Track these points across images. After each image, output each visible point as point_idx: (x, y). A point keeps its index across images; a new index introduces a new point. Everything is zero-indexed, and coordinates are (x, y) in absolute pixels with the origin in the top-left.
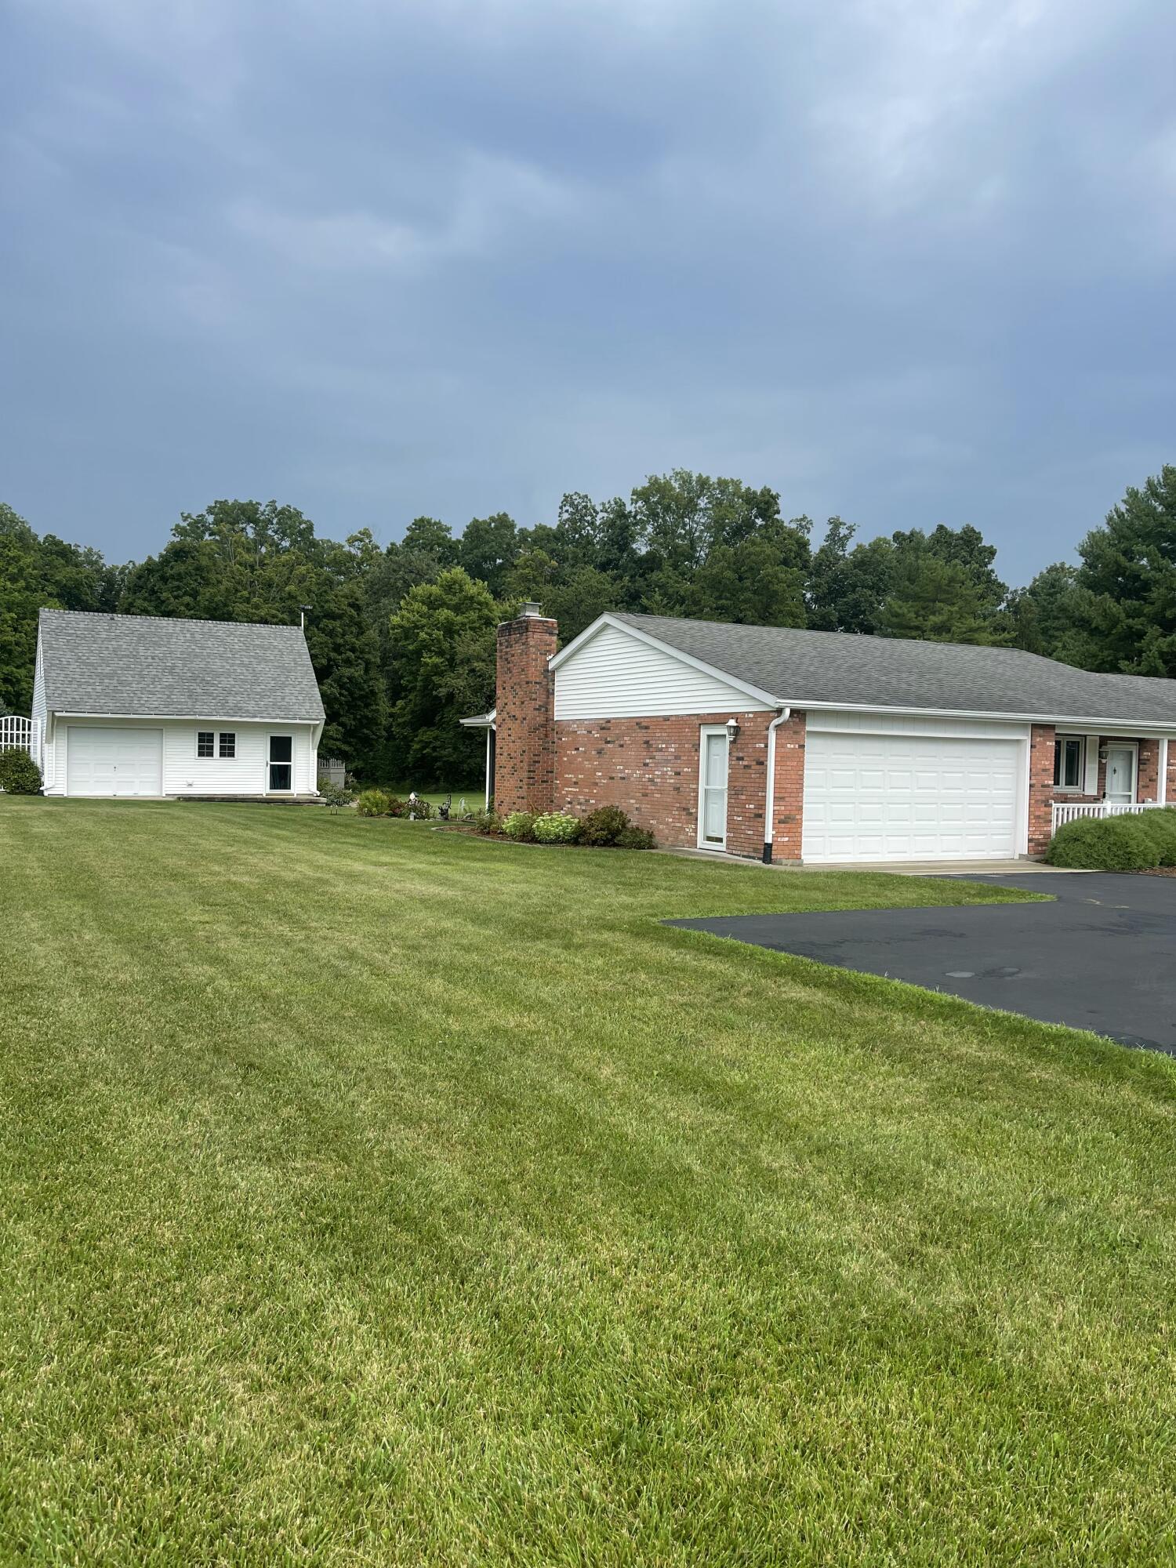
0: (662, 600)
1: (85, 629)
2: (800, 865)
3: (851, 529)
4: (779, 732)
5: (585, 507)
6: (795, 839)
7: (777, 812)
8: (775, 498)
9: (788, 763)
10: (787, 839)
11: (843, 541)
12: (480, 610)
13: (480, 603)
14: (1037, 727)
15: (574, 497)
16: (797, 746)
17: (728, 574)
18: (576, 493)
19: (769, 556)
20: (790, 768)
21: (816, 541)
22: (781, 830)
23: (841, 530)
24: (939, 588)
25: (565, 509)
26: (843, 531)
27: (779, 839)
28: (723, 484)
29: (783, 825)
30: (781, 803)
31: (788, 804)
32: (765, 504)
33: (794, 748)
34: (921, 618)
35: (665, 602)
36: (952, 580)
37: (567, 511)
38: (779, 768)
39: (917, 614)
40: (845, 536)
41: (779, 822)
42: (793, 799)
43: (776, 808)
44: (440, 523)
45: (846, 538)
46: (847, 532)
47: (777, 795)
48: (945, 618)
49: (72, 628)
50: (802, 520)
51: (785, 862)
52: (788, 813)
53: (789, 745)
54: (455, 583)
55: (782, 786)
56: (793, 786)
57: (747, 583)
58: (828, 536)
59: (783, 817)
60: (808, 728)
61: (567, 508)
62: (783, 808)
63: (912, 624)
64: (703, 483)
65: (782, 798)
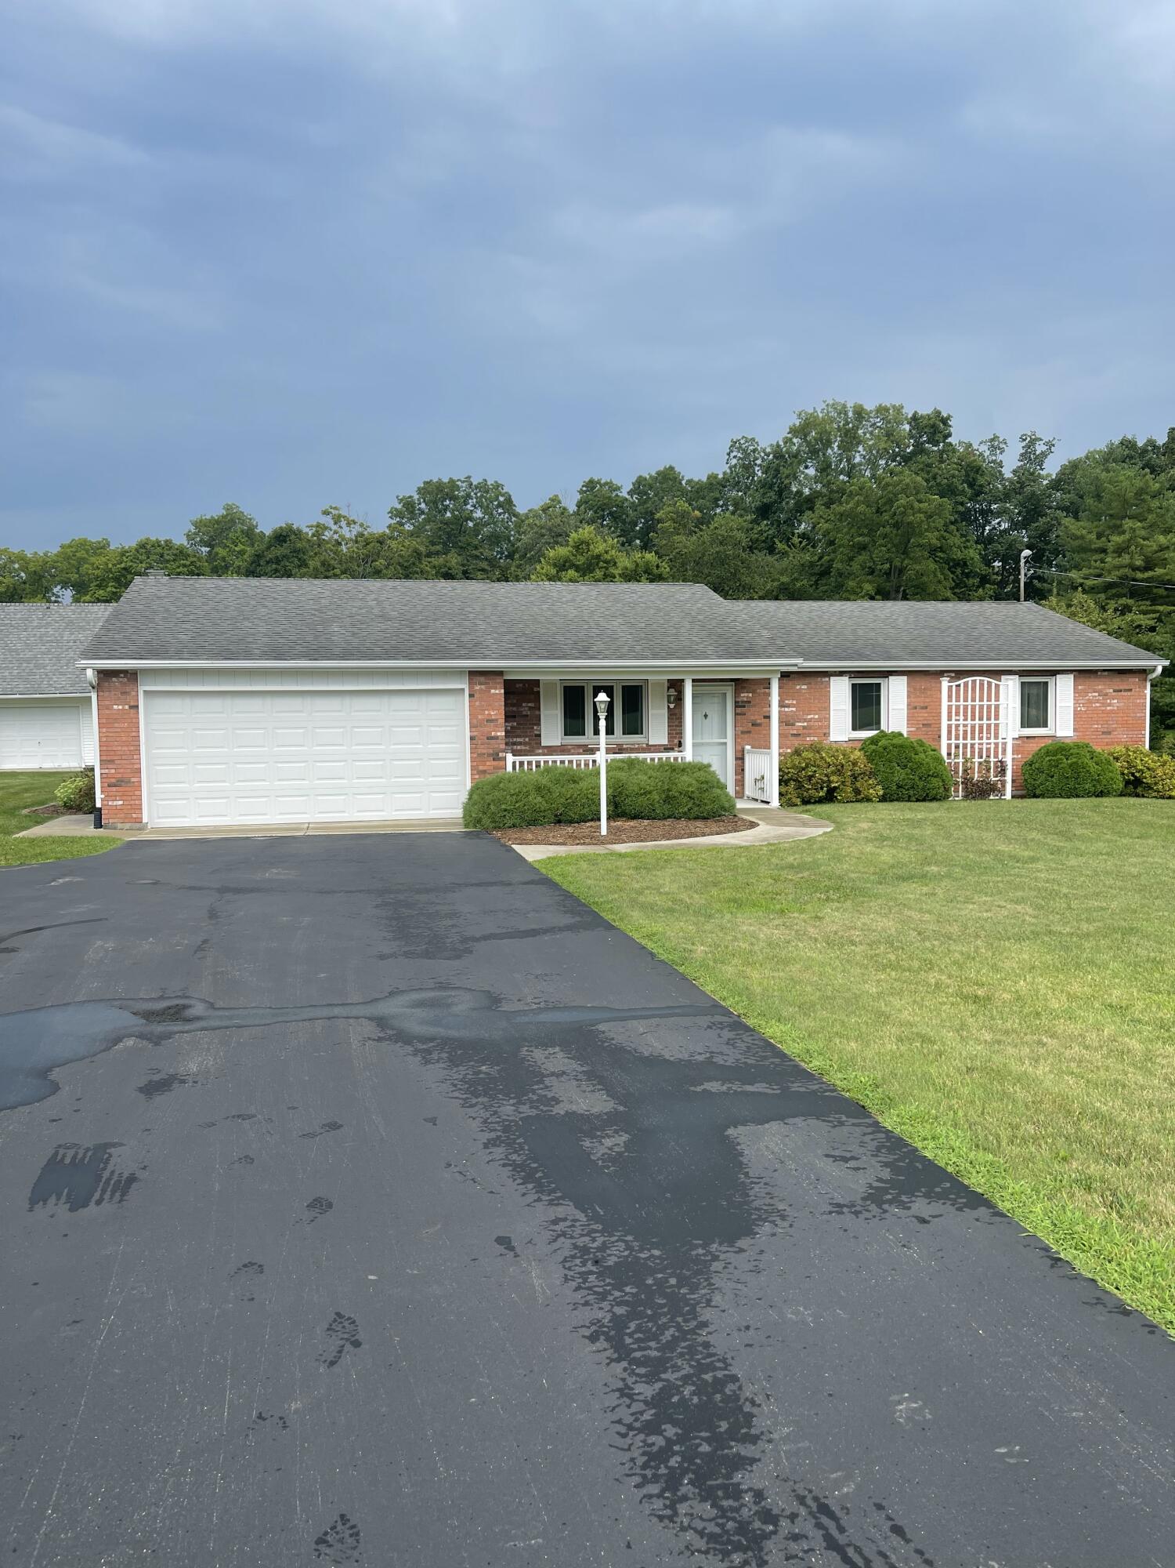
0: (801, 542)
1: (20, 619)
2: (143, 828)
3: (1050, 445)
4: (101, 694)
5: (754, 451)
6: (132, 802)
7: (104, 776)
8: (945, 421)
9: (116, 725)
10: (121, 803)
11: (1040, 459)
12: (607, 569)
13: (606, 562)
14: (474, 674)
15: (742, 442)
16: (127, 707)
17: (861, 508)
18: (743, 437)
19: (907, 485)
20: (119, 730)
21: (1010, 463)
22: (111, 794)
23: (1037, 447)
24: (1125, 503)
25: (732, 455)
26: (1040, 448)
27: (110, 803)
28: (881, 410)
29: (114, 789)
30: (110, 766)
31: (119, 767)
32: (934, 428)
33: (123, 709)
34: (1104, 539)
35: (804, 544)
36: (1140, 492)
37: (735, 457)
38: (104, 730)
39: (1099, 536)
40: (1042, 453)
41: (109, 786)
42: (125, 762)
43: (103, 771)
44: (611, 482)
45: (1044, 455)
46: (1044, 448)
47: (104, 758)
48: (1127, 536)
49: (8, 619)
50: (992, 440)
51: (120, 826)
52: (120, 776)
53: (115, 707)
54: (582, 543)
55: (110, 749)
56: (126, 748)
57: (886, 517)
58: (1022, 455)
59: (113, 780)
60: (141, 689)
61: (734, 454)
62: (113, 771)
63: (1093, 546)
64: (860, 413)
65: (112, 761)
